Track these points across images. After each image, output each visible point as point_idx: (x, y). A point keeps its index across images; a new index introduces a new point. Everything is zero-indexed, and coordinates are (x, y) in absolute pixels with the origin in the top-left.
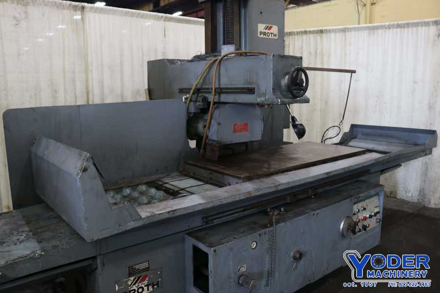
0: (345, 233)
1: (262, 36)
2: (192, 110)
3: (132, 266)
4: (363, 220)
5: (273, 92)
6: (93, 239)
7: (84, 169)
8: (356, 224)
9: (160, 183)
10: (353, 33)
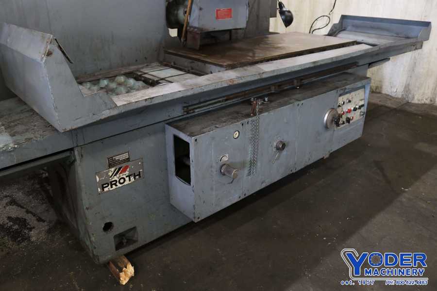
0: (328, 124)
3: (112, 158)
4: (347, 112)
6: (66, 129)
7: (48, 53)
8: (340, 116)
9: (139, 74)
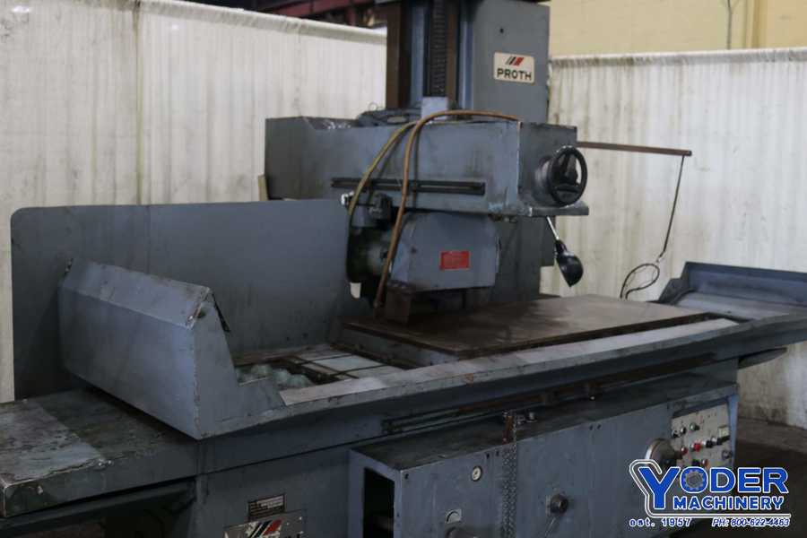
1: (502, 77)
2: (361, 221)
3: (255, 502)
4: (694, 450)
5: (519, 193)
6: (206, 434)
7: (200, 314)
9: (297, 362)
10: (697, 67)
